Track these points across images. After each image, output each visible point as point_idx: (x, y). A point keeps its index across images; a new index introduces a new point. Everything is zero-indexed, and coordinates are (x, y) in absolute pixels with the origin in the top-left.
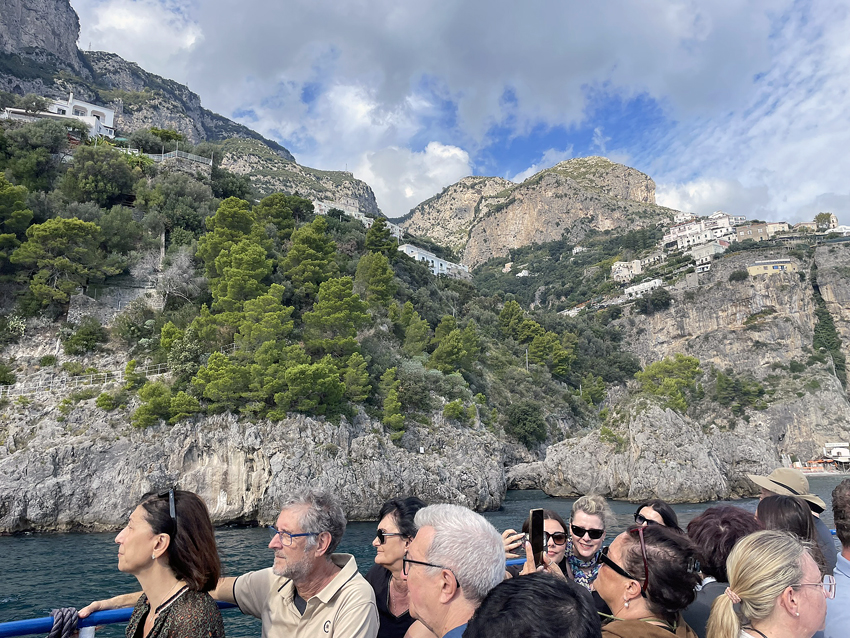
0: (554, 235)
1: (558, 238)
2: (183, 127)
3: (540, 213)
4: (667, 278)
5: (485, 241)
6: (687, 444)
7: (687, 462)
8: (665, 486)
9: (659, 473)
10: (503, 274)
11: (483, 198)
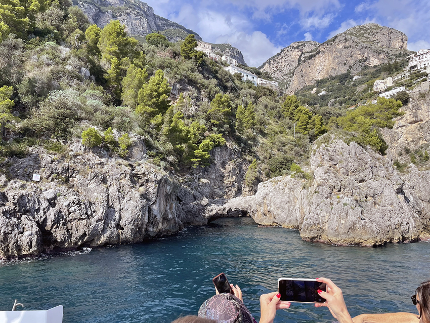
0: (343, 70)
1: (345, 72)
2: (142, 23)
3: (335, 58)
4: (408, 86)
5: (302, 76)
6: (371, 179)
7: (369, 198)
8: (335, 224)
9: (331, 209)
10: (311, 94)
11: (302, 53)
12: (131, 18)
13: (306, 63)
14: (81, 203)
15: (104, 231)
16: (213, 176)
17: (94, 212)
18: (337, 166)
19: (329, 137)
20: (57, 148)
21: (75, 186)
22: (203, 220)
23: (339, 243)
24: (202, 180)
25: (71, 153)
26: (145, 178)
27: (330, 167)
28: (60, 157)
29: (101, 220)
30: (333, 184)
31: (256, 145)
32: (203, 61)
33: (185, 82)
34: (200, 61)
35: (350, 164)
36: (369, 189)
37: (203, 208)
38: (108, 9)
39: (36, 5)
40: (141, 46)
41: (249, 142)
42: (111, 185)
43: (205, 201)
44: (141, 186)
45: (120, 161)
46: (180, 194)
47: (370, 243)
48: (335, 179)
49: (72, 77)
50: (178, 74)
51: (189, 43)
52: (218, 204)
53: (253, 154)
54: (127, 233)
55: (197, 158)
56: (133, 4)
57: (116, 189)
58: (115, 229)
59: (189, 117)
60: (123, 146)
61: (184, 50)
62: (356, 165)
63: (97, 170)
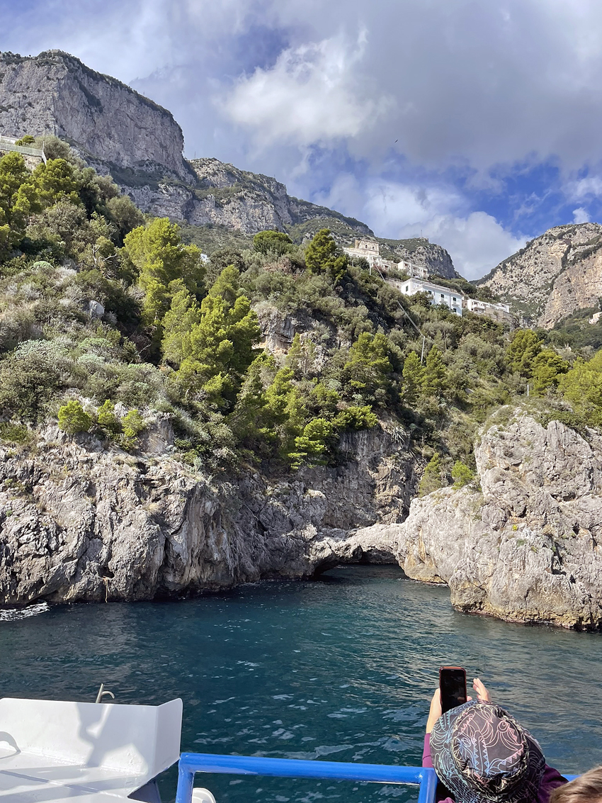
2: (265, 213)
5: (570, 291)
6: (588, 494)
7: (581, 531)
8: (503, 581)
9: (497, 551)
10: (589, 326)
11: (570, 247)
12: (245, 205)
13: (577, 266)
14: (41, 529)
15: (75, 577)
16: (354, 485)
17: (63, 543)
18: (521, 467)
19: (510, 413)
20: (19, 436)
21: (41, 500)
22: (305, 567)
23: (509, 619)
24: (310, 491)
25: (41, 444)
26: (164, 487)
27: (507, 469)
28: (21, 450)
29: (72, 558)
30: (509, 502)
31: (444, 427)
32: (348, 274)
33: (307, 315)
34: (339, 276)
35: (546, 465)
36: (582, 513)
37: (306, 545)
38: (208, 193)
39: (22, 204)
40: (238, 255)
41: (427, 421)
42: (101, 499)
43: (310, 531)
44: (156, 500)
45: (122, 456)
46: (264, 518)
47: (568, 621)
48: (514, 493)
49: (69, 317)
50: (293, 301)
51: (322, 244)
52: (337, 538)
53: (436, 444)
54: (118, 583)
55: (300, 451)
56: (251, 182)
57: (108, 506)
58: (97, 575)
59: (311, 376)
60: (129, 431)
61: (311, 258)
62: (559, 465)
63: (80, 473)
